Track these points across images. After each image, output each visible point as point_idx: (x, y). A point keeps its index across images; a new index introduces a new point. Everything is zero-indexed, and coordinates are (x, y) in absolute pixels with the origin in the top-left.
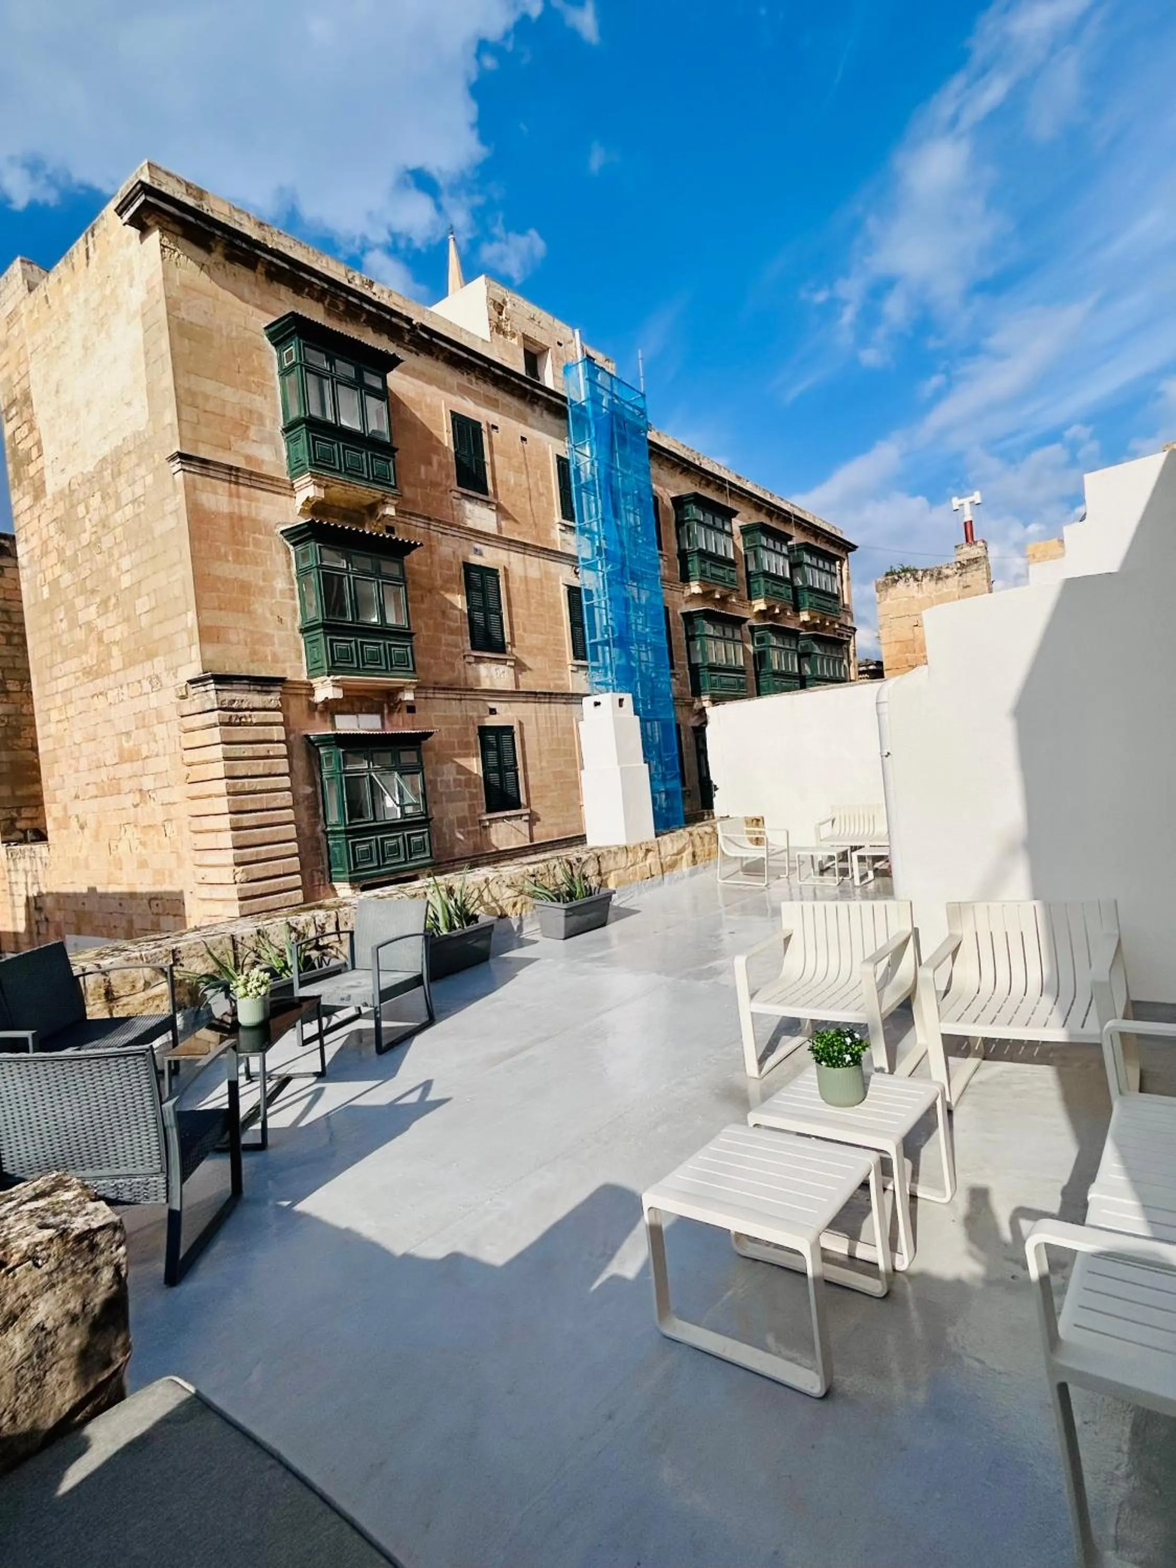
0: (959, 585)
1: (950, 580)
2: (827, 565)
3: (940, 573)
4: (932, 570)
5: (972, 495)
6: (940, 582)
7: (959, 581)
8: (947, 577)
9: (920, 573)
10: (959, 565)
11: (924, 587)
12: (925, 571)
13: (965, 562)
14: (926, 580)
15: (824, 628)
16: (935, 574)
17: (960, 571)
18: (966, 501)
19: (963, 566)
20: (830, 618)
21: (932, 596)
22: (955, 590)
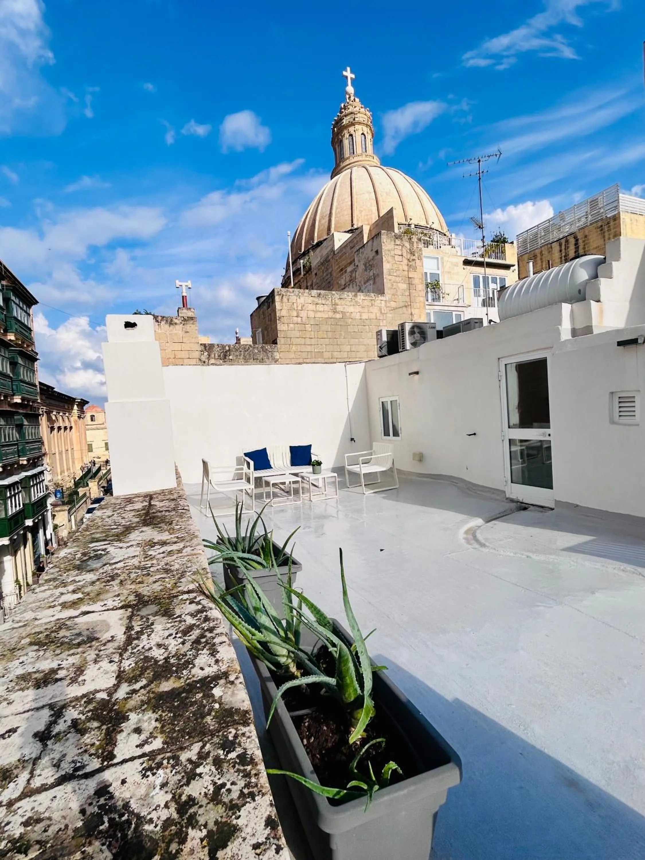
0: (182, 330)
1: (177, 326)
2: (25, 307)
3: (172, 320)
4: (167, 318)
5: (187, 282)
6: (172, 326)
7: (183, 328)
8: (176, 324)
9: (160, 318)
10: (183, 319)
11: (162, 326)
12: (163, 317)
13: (186, 318)
14: (163, 323)
15: (23, 347)
16: (169, 321)
17: (183, 322)
18: (184, 284)
19: (185, 320)
20: (27, 343)
21: (167, 333)
22: (180, 332)
